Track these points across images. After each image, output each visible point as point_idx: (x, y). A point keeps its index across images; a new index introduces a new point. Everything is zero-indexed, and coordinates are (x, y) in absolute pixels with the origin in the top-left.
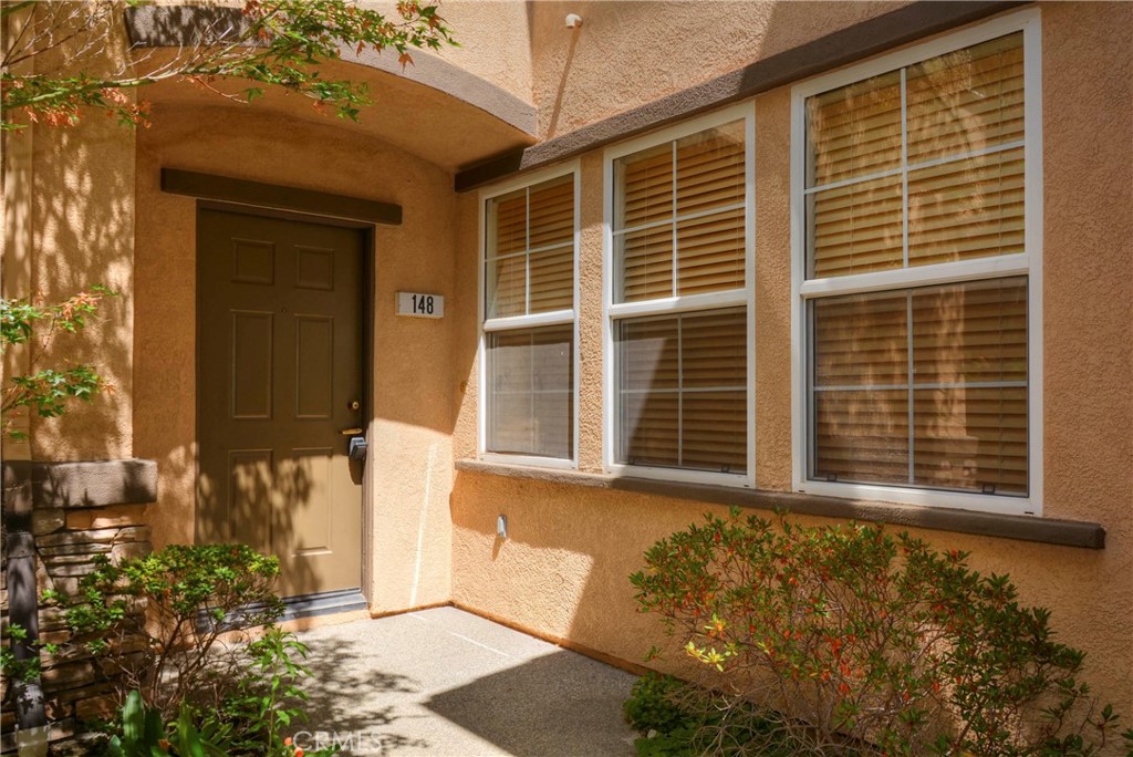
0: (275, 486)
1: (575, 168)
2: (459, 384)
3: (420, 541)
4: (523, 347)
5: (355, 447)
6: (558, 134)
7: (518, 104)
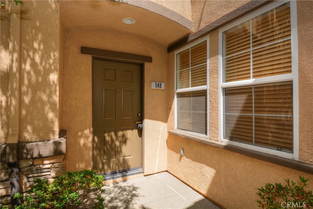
0: (117, 139)
1: (207, 38)
2: (169, 108)
3: (158, 154)
4: (189, 98)
5: (139, 127)
6: (201, 28)
7: (188, 20)
